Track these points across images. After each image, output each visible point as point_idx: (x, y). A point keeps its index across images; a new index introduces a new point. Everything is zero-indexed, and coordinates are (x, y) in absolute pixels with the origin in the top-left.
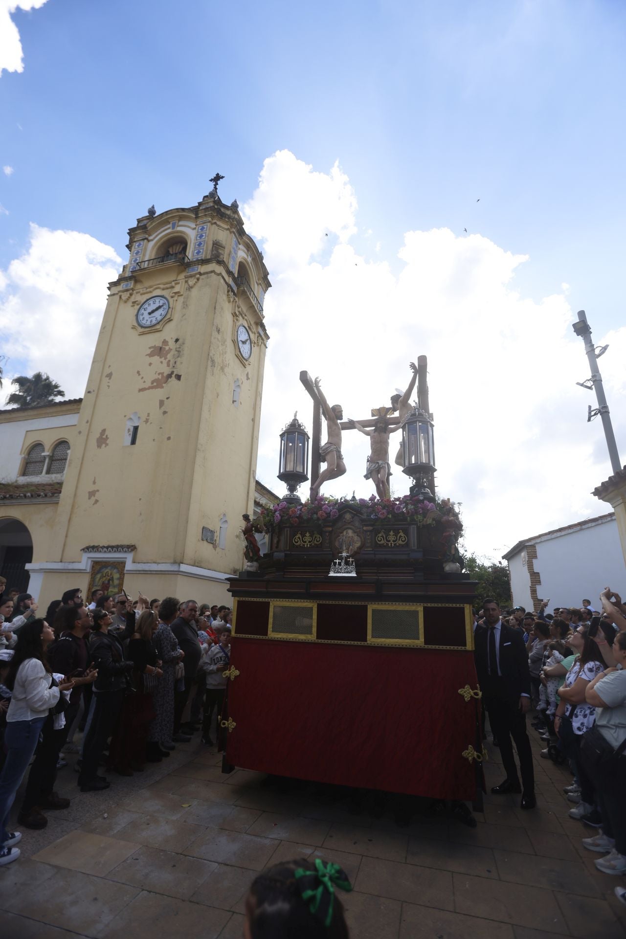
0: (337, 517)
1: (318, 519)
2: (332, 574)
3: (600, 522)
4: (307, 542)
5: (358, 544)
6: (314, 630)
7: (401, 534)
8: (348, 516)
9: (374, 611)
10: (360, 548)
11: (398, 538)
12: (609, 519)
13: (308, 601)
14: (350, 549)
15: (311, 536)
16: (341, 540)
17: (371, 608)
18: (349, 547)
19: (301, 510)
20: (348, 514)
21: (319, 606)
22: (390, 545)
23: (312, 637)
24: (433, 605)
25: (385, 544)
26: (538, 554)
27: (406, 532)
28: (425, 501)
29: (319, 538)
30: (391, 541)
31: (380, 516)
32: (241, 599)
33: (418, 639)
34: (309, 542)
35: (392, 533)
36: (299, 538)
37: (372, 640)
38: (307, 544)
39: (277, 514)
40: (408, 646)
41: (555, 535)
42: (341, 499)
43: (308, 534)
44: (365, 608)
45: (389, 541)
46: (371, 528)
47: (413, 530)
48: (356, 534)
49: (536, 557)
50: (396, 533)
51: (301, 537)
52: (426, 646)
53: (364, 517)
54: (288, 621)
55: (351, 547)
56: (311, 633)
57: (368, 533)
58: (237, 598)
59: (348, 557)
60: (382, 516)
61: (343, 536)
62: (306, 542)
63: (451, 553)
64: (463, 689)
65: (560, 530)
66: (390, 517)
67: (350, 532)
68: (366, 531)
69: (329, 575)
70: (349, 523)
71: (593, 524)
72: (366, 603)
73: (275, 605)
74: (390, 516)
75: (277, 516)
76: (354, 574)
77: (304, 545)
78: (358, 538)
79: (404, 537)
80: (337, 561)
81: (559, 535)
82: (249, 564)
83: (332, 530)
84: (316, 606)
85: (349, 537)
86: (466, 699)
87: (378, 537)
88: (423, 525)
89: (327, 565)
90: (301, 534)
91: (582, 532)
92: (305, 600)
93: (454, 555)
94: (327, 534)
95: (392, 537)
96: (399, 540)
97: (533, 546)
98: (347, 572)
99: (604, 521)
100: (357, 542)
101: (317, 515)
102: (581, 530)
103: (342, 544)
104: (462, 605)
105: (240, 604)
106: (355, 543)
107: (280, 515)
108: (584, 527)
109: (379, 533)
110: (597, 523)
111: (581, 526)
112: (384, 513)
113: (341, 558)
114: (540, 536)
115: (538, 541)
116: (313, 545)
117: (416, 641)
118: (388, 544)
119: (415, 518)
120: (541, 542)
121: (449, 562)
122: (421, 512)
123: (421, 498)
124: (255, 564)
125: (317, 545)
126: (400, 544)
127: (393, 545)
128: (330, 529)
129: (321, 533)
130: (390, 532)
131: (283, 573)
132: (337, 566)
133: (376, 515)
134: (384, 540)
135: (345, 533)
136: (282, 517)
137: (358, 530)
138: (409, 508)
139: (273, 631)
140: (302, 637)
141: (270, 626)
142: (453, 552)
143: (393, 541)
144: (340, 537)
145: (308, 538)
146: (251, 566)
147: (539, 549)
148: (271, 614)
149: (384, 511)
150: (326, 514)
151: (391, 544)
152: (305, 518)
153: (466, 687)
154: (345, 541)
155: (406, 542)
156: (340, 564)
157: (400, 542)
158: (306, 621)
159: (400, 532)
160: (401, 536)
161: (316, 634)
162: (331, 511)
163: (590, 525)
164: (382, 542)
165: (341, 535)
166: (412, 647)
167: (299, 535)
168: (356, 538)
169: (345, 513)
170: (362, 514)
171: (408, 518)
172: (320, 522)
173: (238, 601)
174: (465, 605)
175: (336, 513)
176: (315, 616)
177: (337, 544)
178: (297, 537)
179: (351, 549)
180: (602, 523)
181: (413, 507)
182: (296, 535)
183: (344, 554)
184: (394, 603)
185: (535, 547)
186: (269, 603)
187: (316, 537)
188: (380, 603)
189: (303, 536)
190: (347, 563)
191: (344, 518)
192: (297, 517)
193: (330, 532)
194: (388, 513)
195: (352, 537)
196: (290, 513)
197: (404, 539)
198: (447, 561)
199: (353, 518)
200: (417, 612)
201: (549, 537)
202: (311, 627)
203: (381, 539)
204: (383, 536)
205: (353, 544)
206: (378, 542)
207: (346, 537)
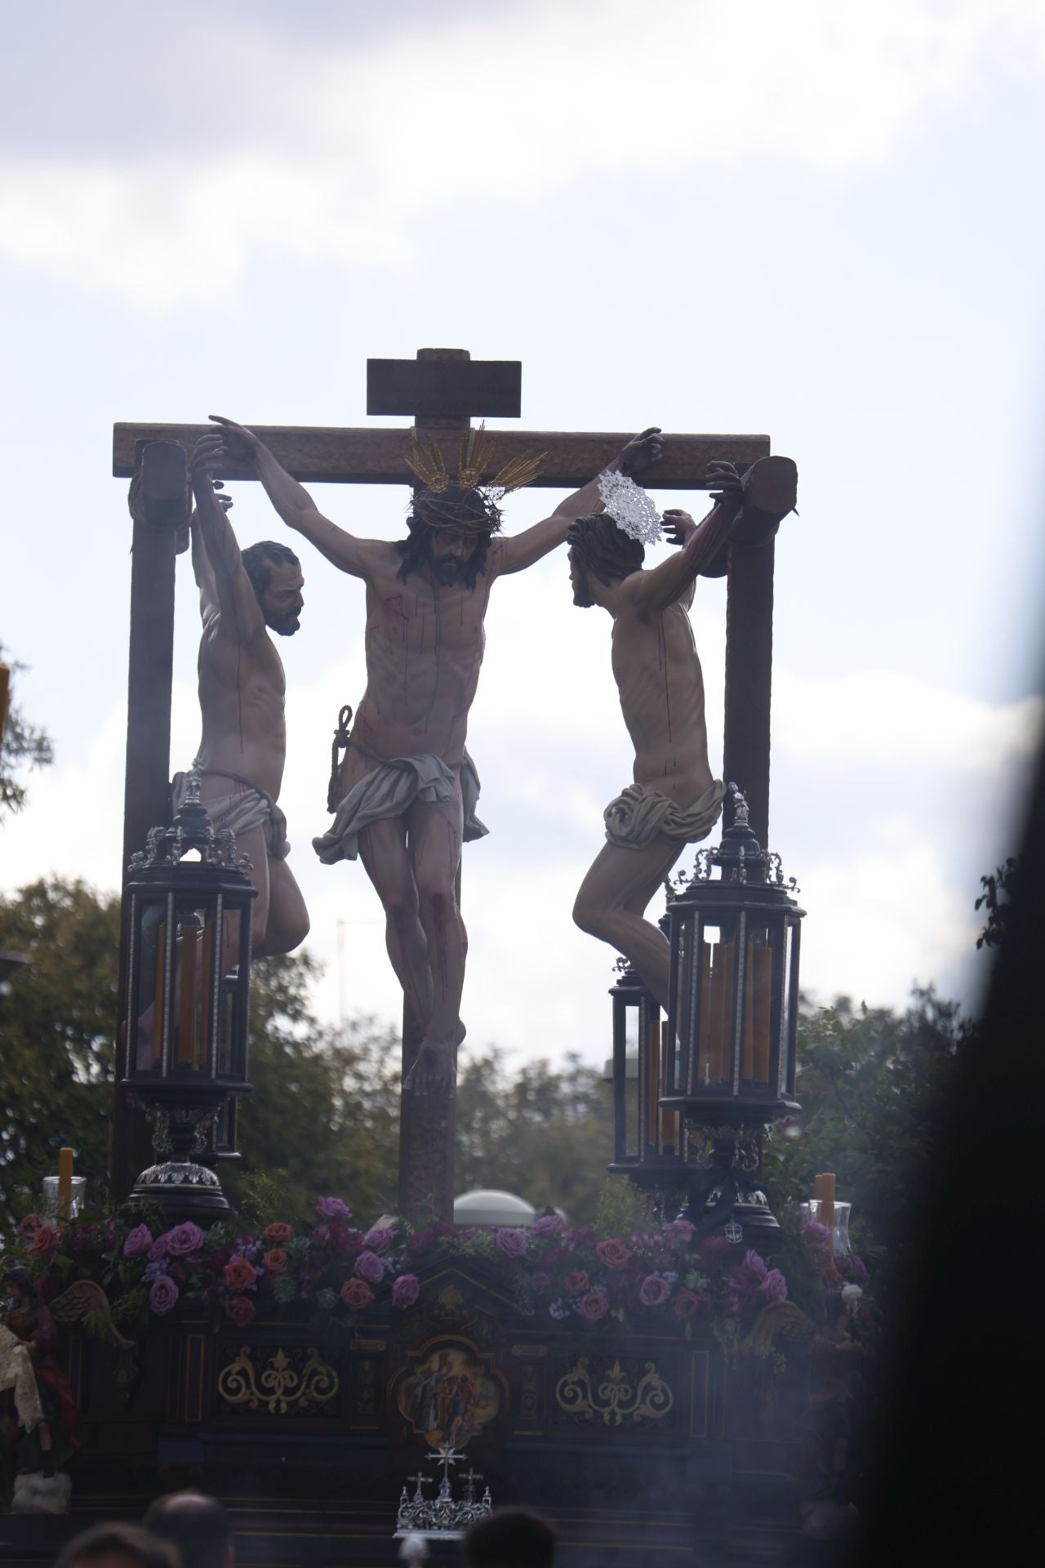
0: (410, 1298)
4: (280, 1391)
5: (486, 1412)
7: (653, 1378)
8: (450, 1298)
10: (493, 1425)
11: (640, 1393)
14: (454, 1428)
15: (296, 1366)
16: (419, 1391)
18: (451, 1421)
20: (456, 1282)
22: (607, 1417)
25: (589, 1415)
27: (672, 1374)
29: (330, 1376)
30: (614, 1403)
34: (288, 1392)
35: (616, 1372)
36: (243, 1373)
38: (278, 1402)
43: (280, 1359)
45: (607, 1403)
47: (698, 1365)
48: (478, 1370)
50: (634, 1374)
51: (250, 1371)
55: (458, 1419)
57: (530, 1369)
60: (589, 1311)
61: (428, 1374)
62: (271, 1391)
66: (621, 1317)
67: (456, 1358)
70: (454, 1326)
74: (620, 1312)
75: (162, 1282)
77: (267, 1403)
78: (486, 1387)
79: (664, 1391)
80: (420, 1480)
82: (37, 1481)
83: (388, 1350)
85: (452, 1380)
87: (565, 1384)
90: (252, 1358)
94: (367, 1364)
95: (614, 1392)
96: (643, 1401)
100: (484, 1402)
106: (477, 1405)
109: (571, 1371)
112: (597, 1299)
116: (303, 1403)
118: (601, 1415)
119: (712, 1326)
125: (318, 1403)
126: (643, 1417)
127: (618, 1418)
128: (381, 1345)
129: (339, 1360)
130: (611, 1368)
133: (566, 1306)
134: (585, 1397)
135: (435, 1362)
137: (488, 1355)
138: (691, 1285)
143: (622, 1405)
145: (280, 1375)
146: (45, 1492)
149: (599, 1291)
150: (372, 1288)
151: (613, 1414)
152: (284, 1296)
154: (435, 1396)
155: (667, 1409)
157: (647, 1410)
159: (648, 1372)
160: (649, 1388)
164: (579, 1405)
165: (420, 1369)
167: (241, 1363)
168: (477, 1385)
169: (440, 1282)
170: (508, 1293)
171: (686, 1323)
172: (345, 1319)
175: (411, 1285)
177: (402, 1404)
178: (235, 1368)
179: (460, 1429)
181: (703, 1280)
182: (233, 1361)
187: (314, 1373)
189: (262, 1363)
193: (379, 1358)
194: (612, 1297)
195: (465, 1379)
197: (660, 1400)
199: (469, 1304)
203: (576, 1395)
204: (580, 1383)
205: (466, 1410)
206: (564, 1405)
207: (438, 1381)
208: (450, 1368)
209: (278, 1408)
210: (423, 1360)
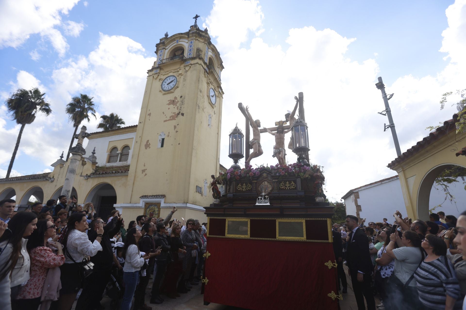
0: (259, 175)
1: (250, 176)
2: (257, 204)
3: (391, 180)
4: (244, 188)
5: (270, 189)
6: (249, 232)
7: (293, 183)
8: (265, 175)
9: (279, 223)
10: (271, 191)
11: (291, 185)
12: (396, 178)
13: (245, 218)
15: (246, 185)
17: (278, 221)
18: (266, 190)
19: (240, 172)
20: (265, 173)
21: (251, 220)
22: (287, 189)
23: (248, 236)
24: (310, 219)
25: (284, 188)
26: (360, 196)
27: (295, 182)
28: (305, 166)
29: (250, 186)
31: (281, 174)
32: (211, 218)
33: (303, 237)
35: (287, 183)
36: (240, 186)
37: (279, 237)
38: (244, 189)
39: (229, 174)
40: (298, 241)
41: (368, 187)
42: (261, 166)
43: (244, 184)
44: (275, 221)
45: (287, 187)
46: (277, 180)
47: (299, 181)
48: (269, 184)
49: (359, 198)
50: (290, 183)
51: (241, 186)
52: (307, 240)
53: (273, 175)
54: (235, 229)
55: (267, 190)
56: (247, 234)
57: (276, 183)
58: (209, 217)
59: (265, 195)
60: (282, 174)
62: (243, 188)
63: (319, 192)
64: (327, 263)
65: (371, 184)
67: (266, 182)
68: (274, 182)
69: (256, 205)
70: (265, 178)
71: (388, 181)
72: (275, 219)
73: (229, 220)
74: (287, 174)
75: (228, 176)
76: (268, 204)
77: (243, 190)
78: (271, 185)
79: (294, 184)
80: (260, 197)
81: (370, 187)
82: (215, 200)
83: (257, 182)
84: (249, 220)
85: (265, 185)
86: (329, 268)
87: (281, 185)
88: (304, 178)
89: (255, 200)
90: (241, 184)
91: (382, 185)
92: (244, 218)
93: (321, 193)
94: (254, 184)
95: (288, 185)
96: (292, 186)
97: (357, 192)
98: (265, 203)
99: (393, 179)
100: (270, 188)
101: (249, 174)
102: (382, 184)
103: (262, 189)
104: (326, 219)
105: (211, 220)
106: (269, 188)
107: (230, 175)
108: (383, 182)
109: (281, 183)
110: (389, 180)
111: (382, 182)
112: (283, 172)
113: (262, 196)
114: (361, 187)
115: (360, 189)
116: (247, 190)
117: (302, 238)
118: (286, 188)
119: (300, 174)
120: (361, 190)
121: (318, 197)
122: (303, 171)
123: (303, 164)
124: (218, 200)
125: (249, 189)
127: (288, 189)
128: (256, 181)
129: (251, 183)
130: (287, 182)
131: (232, 204)
132: (260, 200)
133: (279, 174)
134: (284, 186)
135: (263, 183)
136: (231, 176)
137: (270, 182)
138: (296, 169)
139: (228, 234)
140: (242, 236)
141: (226, 231)
142: (320, 191)
143: (289, 187)
144: (261, 186)
145: (244, 186)
146: (216, 201)
147: (360, 194)
148: (227, 225)
150: (254, 173)
151: (288, 188)
152: (243, 176)
153: (329, 261)
154: (263, 187)
155: (295, 187)
156: (261, 199)
157: (292, 187)
158: (244, 228)
159: (291, 182)
161: (250, 235)
162: (256, 172)
163: (386, 181)
164: (283, 187)
165: (261, 184)
166: (300, 241)
167: (240, 185)
168: (269, 186)
169: (264, 173)
170: (272, 173)
171: (296, 175)
172: (250, 178)
173: (210, 219)
174: (327, 219)
175: (259, 173)
176: (249, 226)
177: (259, 189)
178: (239, 186)
179: (267, 191)
180: (392, 181)
181: (298, 169)
182: (239, 185)
183: (263, 194)
184: (290, 218)
185: (358, 193)
186: (225, 219)
187: (249, 186)
188: (283, 218)
189: (242, 185)
190: (265, 198)
191: (263, 175)
192: (239, 176)
193: (256, 183)
194: (286, 172)
195: (267, 185)
196: (235, 174)
197: (294, 186)
198: (317, 196)
199: (267, 175)
200: (302, 223)
201: (365, 188)
202: (247, 231)
203: (282, 186)
204: (283, 184)
205: (268, 189)
206: (281, 187)
207: (264, 185)
208: (265, 184)
209: (244, 190)
210: (262, 183)
